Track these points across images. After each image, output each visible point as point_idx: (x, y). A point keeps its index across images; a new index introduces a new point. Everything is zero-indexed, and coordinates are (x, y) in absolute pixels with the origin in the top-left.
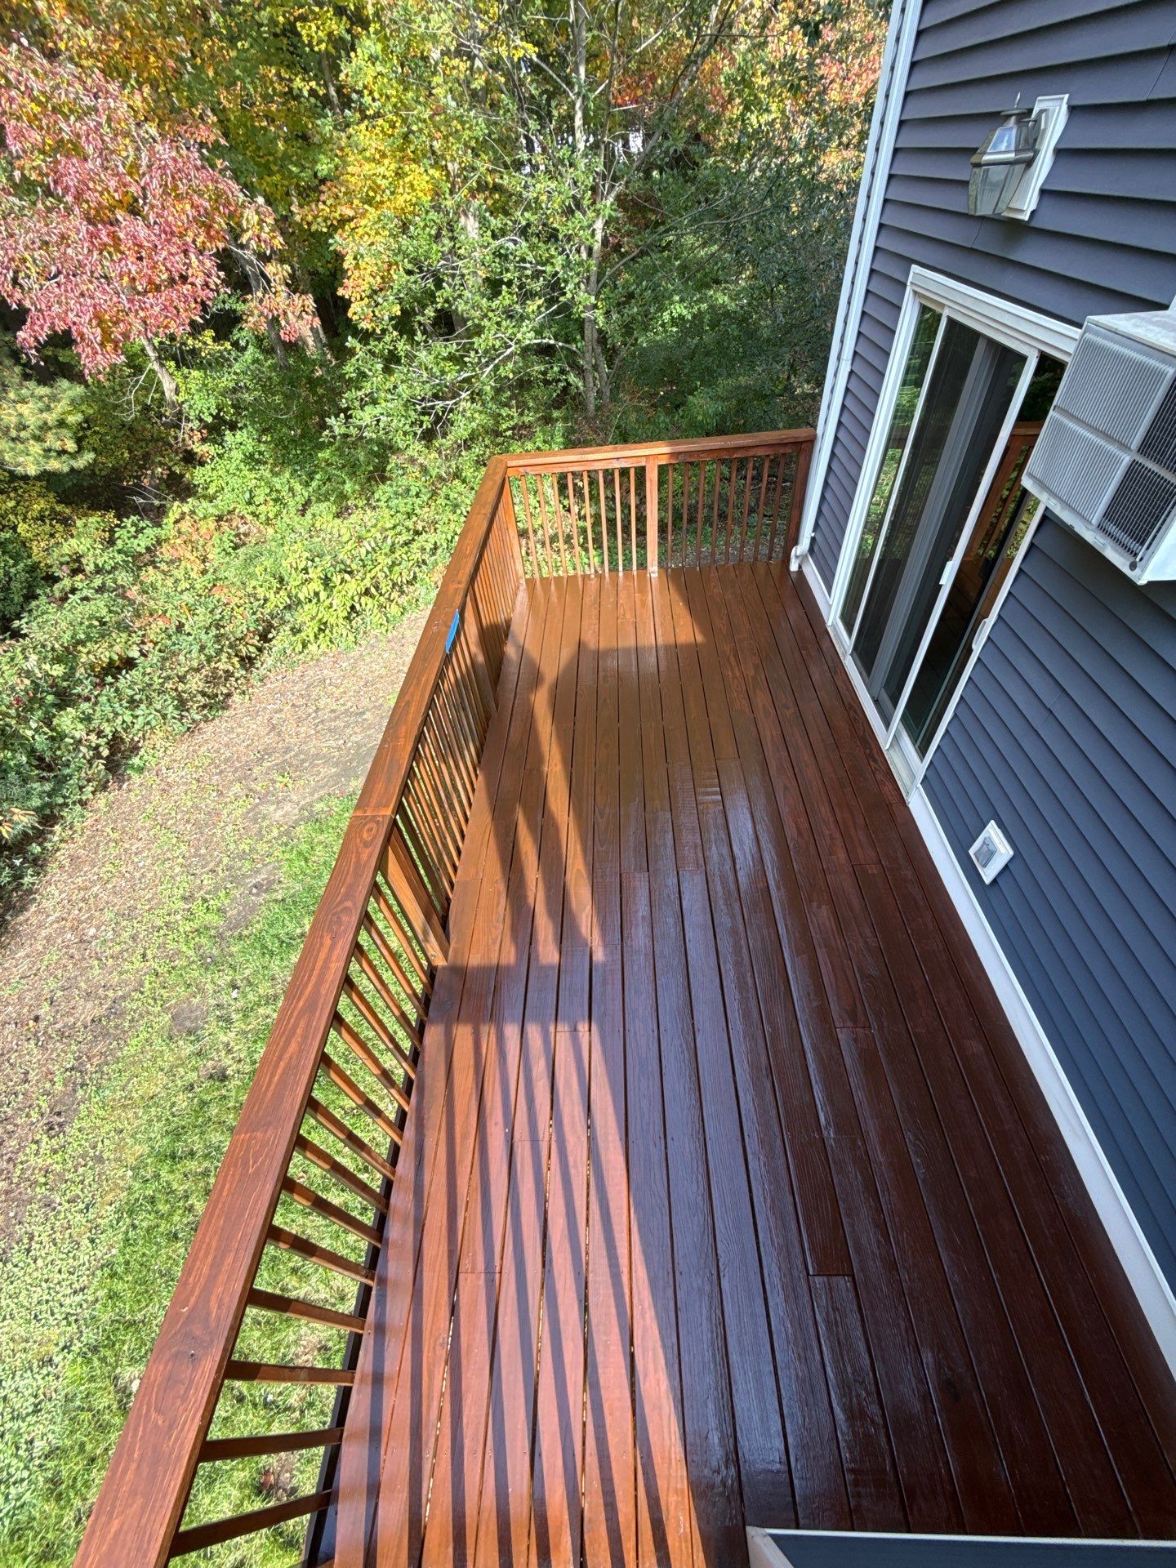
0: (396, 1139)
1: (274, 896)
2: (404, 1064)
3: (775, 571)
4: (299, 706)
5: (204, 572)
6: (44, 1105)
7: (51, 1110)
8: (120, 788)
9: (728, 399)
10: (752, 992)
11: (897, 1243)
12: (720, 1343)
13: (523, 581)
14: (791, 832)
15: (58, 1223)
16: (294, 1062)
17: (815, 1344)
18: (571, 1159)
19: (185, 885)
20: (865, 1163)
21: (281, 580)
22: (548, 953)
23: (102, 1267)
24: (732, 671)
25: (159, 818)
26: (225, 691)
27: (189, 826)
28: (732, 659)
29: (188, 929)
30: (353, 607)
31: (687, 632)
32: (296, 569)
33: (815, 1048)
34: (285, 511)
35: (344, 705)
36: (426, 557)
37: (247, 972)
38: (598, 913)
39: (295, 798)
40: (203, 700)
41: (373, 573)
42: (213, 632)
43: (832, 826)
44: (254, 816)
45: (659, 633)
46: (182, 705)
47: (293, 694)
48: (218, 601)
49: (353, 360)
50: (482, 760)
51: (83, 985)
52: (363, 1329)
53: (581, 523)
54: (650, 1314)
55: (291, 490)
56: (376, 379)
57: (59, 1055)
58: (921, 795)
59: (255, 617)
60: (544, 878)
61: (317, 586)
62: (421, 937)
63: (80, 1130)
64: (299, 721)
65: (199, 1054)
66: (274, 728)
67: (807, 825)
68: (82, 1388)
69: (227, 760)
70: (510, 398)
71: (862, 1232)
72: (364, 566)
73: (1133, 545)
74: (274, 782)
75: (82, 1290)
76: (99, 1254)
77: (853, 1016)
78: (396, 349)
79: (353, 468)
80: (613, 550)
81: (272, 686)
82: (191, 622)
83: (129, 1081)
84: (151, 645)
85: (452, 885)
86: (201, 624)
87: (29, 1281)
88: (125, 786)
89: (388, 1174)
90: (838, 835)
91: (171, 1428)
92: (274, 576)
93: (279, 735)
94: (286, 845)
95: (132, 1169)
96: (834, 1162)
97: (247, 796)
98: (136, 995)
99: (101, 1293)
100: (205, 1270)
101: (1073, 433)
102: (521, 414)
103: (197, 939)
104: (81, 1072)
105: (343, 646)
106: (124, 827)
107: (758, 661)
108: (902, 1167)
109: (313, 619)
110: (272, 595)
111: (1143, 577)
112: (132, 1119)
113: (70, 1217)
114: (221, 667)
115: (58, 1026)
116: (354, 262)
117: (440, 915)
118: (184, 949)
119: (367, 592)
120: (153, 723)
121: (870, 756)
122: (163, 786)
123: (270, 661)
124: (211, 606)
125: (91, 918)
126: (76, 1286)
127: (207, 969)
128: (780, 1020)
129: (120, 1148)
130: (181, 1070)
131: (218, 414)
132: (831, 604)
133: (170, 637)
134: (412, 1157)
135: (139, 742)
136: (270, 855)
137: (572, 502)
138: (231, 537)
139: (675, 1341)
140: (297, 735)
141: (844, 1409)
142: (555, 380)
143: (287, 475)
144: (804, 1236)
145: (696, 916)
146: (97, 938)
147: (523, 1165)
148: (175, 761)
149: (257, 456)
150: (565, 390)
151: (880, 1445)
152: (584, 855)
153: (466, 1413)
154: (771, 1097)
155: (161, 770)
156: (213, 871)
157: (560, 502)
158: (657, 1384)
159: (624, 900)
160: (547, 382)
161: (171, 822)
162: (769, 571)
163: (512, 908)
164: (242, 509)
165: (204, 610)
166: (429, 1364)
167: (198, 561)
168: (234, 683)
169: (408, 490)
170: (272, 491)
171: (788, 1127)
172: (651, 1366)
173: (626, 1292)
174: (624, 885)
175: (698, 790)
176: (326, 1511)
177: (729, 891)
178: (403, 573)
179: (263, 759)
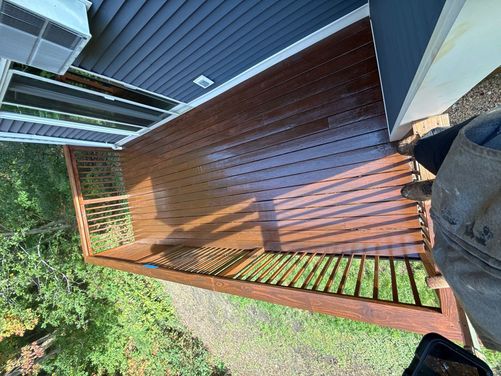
0: (315, 255)
1: (256, 306)
2: (293, 256)
3: (123, 154)
4: (193, 312)
5: (148, 359)
6: (329, 366)
7: (331, 364)
8: (229, 369)
9: (59, 177)
10: (258, 151)
11: (317, 105)
12: (350, 152)
13: (136, 242)
14: (208, 143)
15: (360, 353)
16: (290, 296)
17: (346, 126)
18: (312, 201)
19: (257, 338)
20: (298, 115)
21: (148, 330)
22: (255, 216)
23: (369, 335)
24: (159, 166)
25: (237, 353)
26: (191, 340)
27: (238, 341)
28: (155, 166)
29: (270, 333)
30: (156, 300)
31: (148, 182)
32: (143, 325)
33: (270, 132)
34: (123, 334)
35: (191, 296)
36: (133, 278)
37: (280, 310)
38: (242, 201)
39: (224, 307)
40: (195, 347)
41: (142, 296)
42: (170, 351)
43: (205, 130)
44: (232, 319)
45: (149, 192)
46: (197, 355)
47: (190, 315)
48: (158, 351)
49: (52, 323)
50: (199, 246)
51: (293, 364)
52: (364, 255)
53: (115, 223)
54: (346, 173)
55: (114, 333)
56: (59, 313)
57: (314, 366)
58: (191, 103)
59: (162, 336)
60: (233, 220)
61: (148, 316)
62: (255, 258)
63: (334, 353)
64: (199, 311)
65: (306, 320)
66: (202, 319)
67: (206, 138)
69: (215, 334)
70: (68, 257)
71: (316, 115)
72: (139, 300)
73: (77, 39)
74: (220, 315)
75: (375, 340)
76: (366, 337)
77: (259, 121)
78: (45, 307)
79: (102, 312)
80: (124, 211)
81: (188, 323)
82: (167, 360)
83: (318, 341)
84: (178, 372)
85: (240, 250)
86: (168, 355)
87: (376, 357)
88: (228, 368)
89: (324, 255)
90: (208, 128)
91: (389, 314)
92: (146, 333)
93: (204, 317)
94: (240, 306)
95: (342, 333)
96: (300, 124)
97: (226, 323)
98: (293, 345)
100: (349, 312)
101: (36, 57)
102: (74, 251)
103: (273, 329)
104: (318, 357)
105: (170, 301)
106: (242, 364)
107: (155, 158)
108: (298, 105)
109: (162, 314)
110: (153, 332)
111: (89, 35)
112: (328, 336)
113: (358, 349)
114: (183, 344)
115: (306, 369)
116: (7, 333)
117: (249, 252)
118: (277, 333)
119: (149, 296)
120: (205, 364)
121: (182, 119)
122: (226, 354)
123: (179, 326)
124: (160, 353)
125: (272, 367)
126: (375, 342)
127: (282, 324)
128: (264, 142)
130: (312, 325)
131: (84, 370)
132: (131, 135)
133: (174, 366)
134: (318, 249)
135: (213, 367)
136: (244, 311)
137: (107, 228)
138: (133, 353)
139: (351, 165)
140: (203, 310)
141: (359, 118)
142: (59, 241)
143: (108, 336)
144: (320, 131)
145: (238, 170)
146: (278, 364)
147: (315, 215)
148: (218, 352)
149: (101, 350)
150: (62, 236)
151: (365, 108)
152: (225, 208)
153: (379, 222)
154: (285, 143)
155: (221, 357)
156: (251, 329)
157: (108, 232)
158: (363, 169)
159: (236, 194)
160: (60, 244)
161: (238, 349)
162: (123, 157)
163: (244, 229)
164: (122, 350)
165: (162, 356)
166: (370, 234)
167: (145, 363)
168: (188, 338)
169: (108, 289)
170: (115, 341)
171: (293, 138)
172: (358, 171)
173: (342, 180)
174: (232, 194)
175: (199, 174)
176: (409, 257)
177: (229, 161)
178: (141, 285)
179: (213, 321)
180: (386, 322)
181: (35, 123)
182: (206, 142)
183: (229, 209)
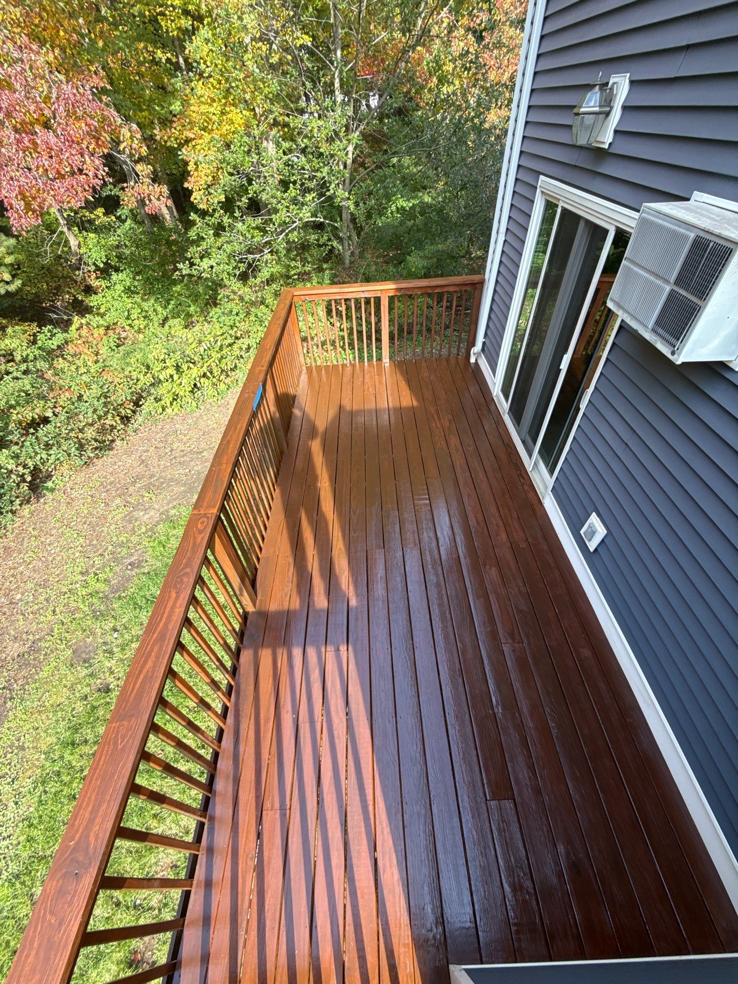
0: (221, 724)
1: (142, 570)
2: (227, 676)
3: (461, 363)
4: (159, 448)
5: (97, 362)
8: (38, 501)
9: (431, 258)
10: (449, 623)
11: (541, 777)
12: (432, 846)
13: (304, 368)
14: (472, 522)
16: (150, 674)
17: (491, 844)
18: (335, 733)
19: (83, 564)
20: (520, 727)
21: (148, 367)
22: (320, 601)
23: (23, 820)
24: (436, 423)
25: (65, 521)
26: (110, 438)
27: (85, 526)
28: (436, 416)
29: (84, 593)
30: (195, 385)
31: (407, 400)
32: (158, 360)
33: (489, 657)
34: (151, 324)
35: (189, 447)
36: (243, 353)
37: (124, 620)
38: (353, 575)
39: (157, 507)
40: (96, 444)
41: (208, 364)
42: (103, 400)
43: (498, 518)
44: (129, 519)
45: (390, 400)
46: (81, 447)
47: (156, 440)
48: (106, 380)
49: (195, 228)
50: (278, 480)
51: (12, 632)
52: (198, 851)
53: (341, 333)
54: (387, 830)
55: (155, 310)
56: (210, 240)
58: (551, 498)
59: (130, 391)
60: (318, 554)
61: (172, 371)
62: (238, 593)
63: (8, 729)
64: (160, 458)
65: (91, 675)
66: (143, 462)
67: (483, 518)
68: (8, 903)
69: (111, 483)
70: (296, 255)
71: (519, 772)
72: (203, 359)
73: (673, 340)
74: (143, 496)
75: (9, 837)
76: (21, 812)
77: (512, 636)
78: (222, 221)
79: (195, 297)
80: (361, 350)
81: (142, 435)
82: (88, 394)
83: (43, 695)
84: (61, 409)
85: (258, 559)
86: (94, 395)
88: (42, 500)
89: (216, 748)
90: (501, 524)
91: (60, 924)
92: (143, 365)
93: (146, 466)
94: (151, 537)
95: (45, 753)
96: (502, 727)
97: (125, 506)
98: (49, 638)
99: (22, 838)
100: (87, 815)
101: (637, 273)
102: (304, 266)
103: (90, 600)
104: (10, 690)
105: (189, 409)
106: (41, 527)
107: (451, 417)
108: (544, 730)
109: (169, 392)
110: (142, 377)
111: (679, 360)
112: (45, 720)
114: (108, 423)
116: (195, 166)
117: (250, 579)
118: (82, 606)
119: (204, 375)
120: (62, 459)
121: (520, 475)
122: (68, 500)
123: (140, 419)
124: (101, 384)
125: (18, 587)
127: (97, 619)
128: (467, 640)
129: (36, 739)
130: (79, 686)
131: (107, 261)
132: (495, 382)
133: (73, 403)
134: (232, 736)
135: (52, 471)
136: (140, 544)
137: (334, 319)
138: (115, 340)
139: (403, 847)
140: (159, 466)
141: (510, 886)
142: (325, 245)
143: (152, 301)
144: (484, 775)
145: (414, 575)
146: (22, 601)
147: (304, 738)
148: (76, 484)
149: (132, 289)
150: (331, 251)
151: (532, 907)
152: (344, 540)
153: (267, 902)
154: (462, 689)
155: (66, 490)
156: (101, 555)
157: (328, 320)
158: (392, 876)
159: (369, 567)
160: (320, 246)
161: (73, 523)
162: (457, 362)
163: (298, 573)
164: (122, 322)
165: (96, 386)
166: (243, 872)
167: (92, 355)
168: (116, 433)
169: (231, 311)
170: (142, 311)
171: (473, 707)
172: (388, 864)
173: (372, 817)
174: (369, 557)
175: (415, 497)
176: (173, 975)
177: (435, 560)
178: (228, 364)
179: (135, 482)
180: (45, 913)
181: (524, 242)
182: (476, 517)
183: (340, 549)
